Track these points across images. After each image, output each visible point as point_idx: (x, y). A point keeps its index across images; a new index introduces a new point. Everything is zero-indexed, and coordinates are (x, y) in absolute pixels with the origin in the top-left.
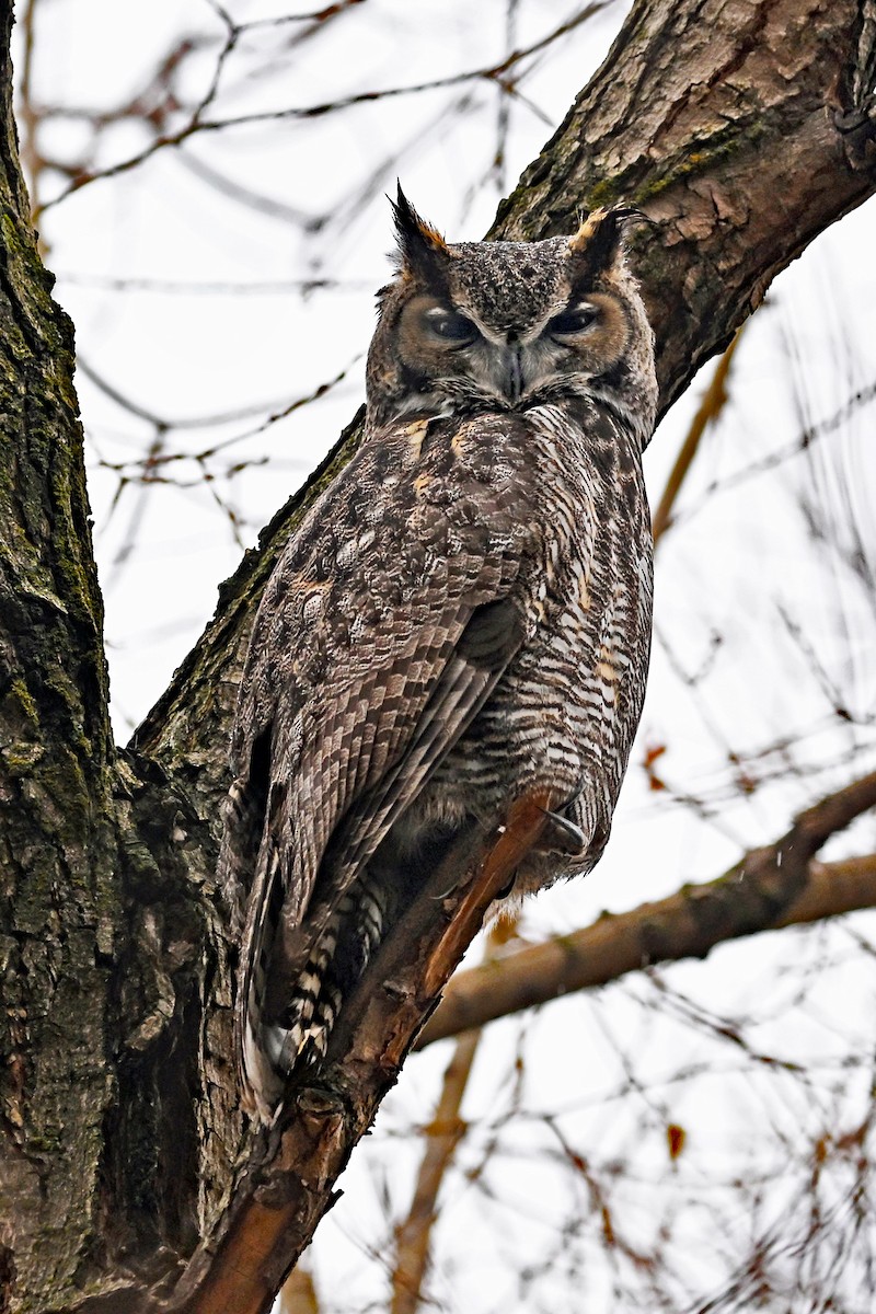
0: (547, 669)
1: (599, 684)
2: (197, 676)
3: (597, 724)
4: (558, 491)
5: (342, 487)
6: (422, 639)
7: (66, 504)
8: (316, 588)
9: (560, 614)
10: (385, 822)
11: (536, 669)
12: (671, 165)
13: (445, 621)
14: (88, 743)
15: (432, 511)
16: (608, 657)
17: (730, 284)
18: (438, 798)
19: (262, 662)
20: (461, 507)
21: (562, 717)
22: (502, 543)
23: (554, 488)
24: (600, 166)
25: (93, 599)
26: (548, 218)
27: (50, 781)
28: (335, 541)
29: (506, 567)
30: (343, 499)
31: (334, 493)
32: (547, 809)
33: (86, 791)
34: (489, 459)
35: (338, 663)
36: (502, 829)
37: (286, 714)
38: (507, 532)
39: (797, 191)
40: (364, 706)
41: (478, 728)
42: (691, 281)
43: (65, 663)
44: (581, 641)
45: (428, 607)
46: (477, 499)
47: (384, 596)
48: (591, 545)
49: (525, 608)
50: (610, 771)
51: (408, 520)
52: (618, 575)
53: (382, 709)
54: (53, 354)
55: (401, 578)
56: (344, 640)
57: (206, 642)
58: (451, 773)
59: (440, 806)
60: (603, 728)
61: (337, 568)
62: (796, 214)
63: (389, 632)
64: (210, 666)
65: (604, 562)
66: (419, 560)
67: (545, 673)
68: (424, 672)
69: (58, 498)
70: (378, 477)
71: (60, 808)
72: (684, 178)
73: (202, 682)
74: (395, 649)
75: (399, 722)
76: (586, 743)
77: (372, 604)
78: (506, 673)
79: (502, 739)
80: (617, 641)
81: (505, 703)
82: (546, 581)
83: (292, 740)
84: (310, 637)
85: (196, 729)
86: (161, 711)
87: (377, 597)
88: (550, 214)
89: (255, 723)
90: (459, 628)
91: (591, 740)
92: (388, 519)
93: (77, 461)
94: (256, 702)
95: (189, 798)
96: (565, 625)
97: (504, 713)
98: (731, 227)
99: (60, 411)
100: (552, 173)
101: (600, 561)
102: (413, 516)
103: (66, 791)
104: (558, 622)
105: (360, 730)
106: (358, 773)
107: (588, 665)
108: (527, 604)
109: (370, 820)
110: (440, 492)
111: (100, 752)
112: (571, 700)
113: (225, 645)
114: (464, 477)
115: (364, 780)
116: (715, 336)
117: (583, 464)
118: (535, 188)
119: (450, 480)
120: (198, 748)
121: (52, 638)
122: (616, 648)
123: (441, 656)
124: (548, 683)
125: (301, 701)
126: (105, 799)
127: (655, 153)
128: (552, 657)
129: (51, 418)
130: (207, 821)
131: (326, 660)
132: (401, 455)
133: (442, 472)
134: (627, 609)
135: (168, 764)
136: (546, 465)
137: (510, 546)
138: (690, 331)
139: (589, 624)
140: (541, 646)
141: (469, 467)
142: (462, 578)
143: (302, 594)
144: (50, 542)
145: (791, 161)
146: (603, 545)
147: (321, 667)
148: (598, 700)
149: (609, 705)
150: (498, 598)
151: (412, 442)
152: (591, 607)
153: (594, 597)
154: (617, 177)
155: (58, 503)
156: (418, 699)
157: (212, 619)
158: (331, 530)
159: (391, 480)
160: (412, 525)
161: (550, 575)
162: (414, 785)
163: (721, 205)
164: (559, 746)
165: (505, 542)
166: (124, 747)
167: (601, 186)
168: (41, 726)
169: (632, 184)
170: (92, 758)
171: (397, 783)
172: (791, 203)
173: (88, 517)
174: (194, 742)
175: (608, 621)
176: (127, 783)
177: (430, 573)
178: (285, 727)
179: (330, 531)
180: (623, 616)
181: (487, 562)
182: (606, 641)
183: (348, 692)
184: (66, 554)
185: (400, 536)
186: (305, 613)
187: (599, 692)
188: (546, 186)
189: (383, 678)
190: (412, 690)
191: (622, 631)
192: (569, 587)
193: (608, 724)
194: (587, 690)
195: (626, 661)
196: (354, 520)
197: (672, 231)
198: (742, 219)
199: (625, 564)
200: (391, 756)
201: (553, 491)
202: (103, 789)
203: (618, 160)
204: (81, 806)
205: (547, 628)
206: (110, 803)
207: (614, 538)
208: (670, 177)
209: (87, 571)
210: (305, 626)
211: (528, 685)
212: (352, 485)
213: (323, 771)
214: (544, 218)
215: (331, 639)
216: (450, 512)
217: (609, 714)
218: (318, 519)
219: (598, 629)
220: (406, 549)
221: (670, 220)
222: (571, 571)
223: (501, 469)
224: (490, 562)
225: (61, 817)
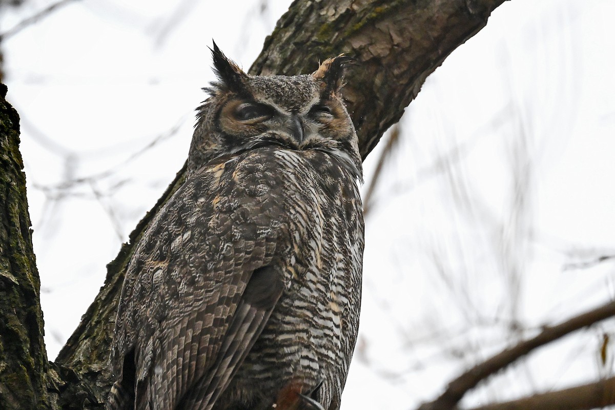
0: (298, 307)
1: (331, 315)
2: (96, 319)
3: (330, 339)
4: (297, 201)
5: (174, 203)
6: (222, 292)
7: (16, 221)
8: (160, 265)
9: (305, 273)
10: (210, 402)
11: (292, 308)
12: (365, 14)
13: (235, 280)
14: (32, 360)
15: (223, 216)
16: (335, 297)
17: (401, 82)
18: (237, 388)
19: (130, 309)
20: (239, 213)
21: (309, 338)
22: (265, 232)
23: (295, 199)
24: (324, 15)
25: (34, 275)
26: (294, 46)
27: (11, 383)
28: (170, 235)
29: (268, 247)
30: (175, 210)
31: (169, 207)
32: (301, 393)
33: (32, 389)
34: (255, 181)
35: (172, 308)
36: (275, 406)
37: (143, 340)
38: (268, 225)
39: (438, 27)
40: (190, 333)
41: (259, 345)
42: (378, 81)
43: (18, 313)
44: (318, 290)
45: (223, 272)
46: (249, 207)
47: (197, 268)
48: (320, 231)
49: (283, 272)
50: (339, 367)
51: (210, 222)
52: (338, 248)
53: (202, 334)
54: (7, 133)
55: (206, 257)
56: (175, 295)
57: (100, 299)
58: (244, 372)
59: (239, 392)
60: (335, 340)
61: (171, 253)
62: (438, 40)
63: (201, 288)
64: (103, 313)
65: (330, 240)
66: (216, 246)
67: (297, 310)
68: (225, 312)
69: (12, 217)
70: (195, 197)
71: (16, 398)
72: (372, 22)
73: (98, 322)
74: (206, 298)
75: (212, 341)
76: (323, 351)
77: (190, 273)
78: (275, 311)
79: (272, 351)
80: (340, 289)
81: (274, 329)
82: (295, 254)
83: (147, 354)
84: (156, 295)
85: (95, 350)
86: (74, 340)
87: (193, 269)
88: (295, 44)
89: (125, 345)
90: (243, 285)
91: (326, 349)
92: (198, 223)
93: (22, 196)
94: (126, 333)
95: (92, 390)
96: (308, 279)
97: (274, 336)
98: (400, 49)
99: (12, 166)
100: (296, 20)
101: (327, 240)
102: (212, 220)
103: (20, 388)
104: (304, 277)
105: (188, 347)
106: (189, 372)
107: (323, 304)
108: (284, 269)
109: (200, 402)
110: (227, 205)
111: (40, 365)
112: (313, 326)
113: (111, 301)
114: (240, 194)
115: (193, 377)
116: (393, 113)
117: (312, 185)
118: (286, 29)
119: (232, 197)
120: (96, 361)
121: (10, 299)
122: (339, 293)
123: (234, 302)
124: (299, 316)
125: (152, 332)
126: (43, 393)
127: (355, 7)
128: (300, 299)
129: (6, 170)
130: (103, 404)
131: (165, 307)
132: (209, 184)
133: (228, 193)
134: (344, 270)
135: (79, 371)
136: (289, 186)
137: (269, 233)
138: (378, 111)
139: (322, 278)
140: (295, 293)
141: (243, 188)
142: (242, 254)
143: (152, 268)
144: (8, 243)
145: (435, 10)
146: (328, 231)
147: (162, 312)
148: (330, 324)
149: (337, 326)
150: (265, 265)
151: (216, 176)
152: (323, 268)
153: (324, 262)
154: (334, 22)
155: (12, 220)
156: (222, 328)
157: (103, 285)
158: (168, 228)
159: (202, 200)
160: (211, 225)
161: (296, 250)
162: (226, 379)
163: (395, 36)
164: (307, 358)
165: (266, 231)
166: (53, 361)
167: (324, 27)
168: (5, 350)
169: (342, 25)
170: (35, 369)
171: (215, 379)
172: (435, 34)
173: (30, 228)
174: (94, 357)
175: (334, 276)
176: (55, 383)
177: (223, 253)
178: (143, 347)
179: (167, 230)
180: (342, 273)
181: (256, 245)
182: (334, 288)
183: (180, 326)
184: (17, 249)
185: (206, 232)
186: (154, 280)
187: (331, 319)
188: (292, 28)
189: (201, 316)
190: (218, 322)
191: (342, 283)
192: (309, 256)
193: (338, 337)
194: (323, 318)
195: (345, 301)
196: (180, 223)
197: (366, 52)
198: (407, 44)
199: (341, 242)
200: (208, 362)
201: (294, 201)
202: (41, 387)
203: (334, 11)
204: (28, 397)
205: (298, 282)
206: (46, 395)
207: (334, 227)
208: (364, 20)
209: (30, 259)
210: (154, 288)
211: (288, 318)
212: (180, 202)
213: (168, 371)
214: (292, 46)
215: (167, 295)
216: (233, 216)
217: (338, 332)
218: (160, 221)
219: (329, 281)
220: (208, 239)
221: (365, 46)
222: (310, 246)
223: (262, 188)
224: (258, 244)
225: (17, 404)
